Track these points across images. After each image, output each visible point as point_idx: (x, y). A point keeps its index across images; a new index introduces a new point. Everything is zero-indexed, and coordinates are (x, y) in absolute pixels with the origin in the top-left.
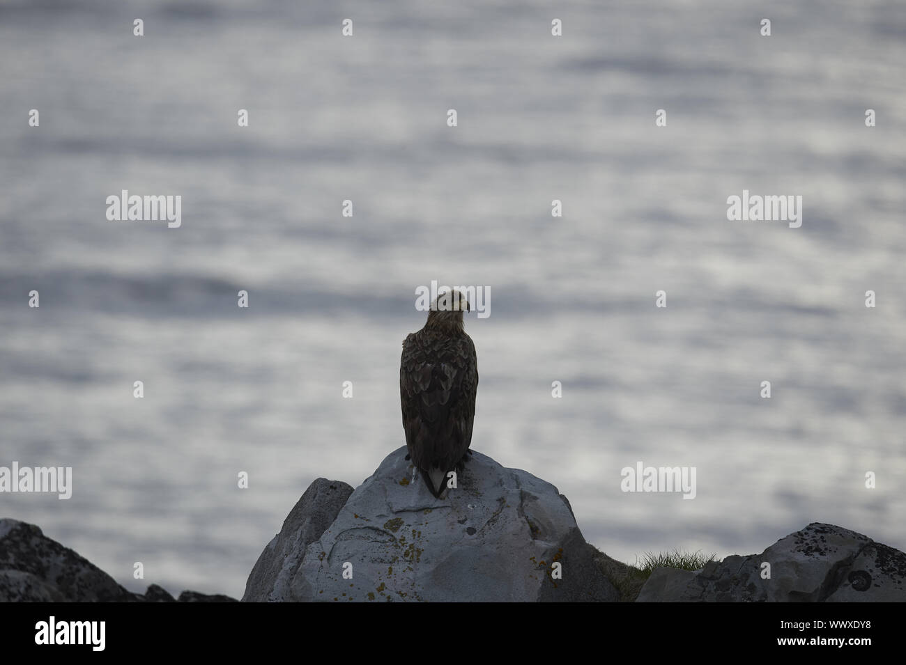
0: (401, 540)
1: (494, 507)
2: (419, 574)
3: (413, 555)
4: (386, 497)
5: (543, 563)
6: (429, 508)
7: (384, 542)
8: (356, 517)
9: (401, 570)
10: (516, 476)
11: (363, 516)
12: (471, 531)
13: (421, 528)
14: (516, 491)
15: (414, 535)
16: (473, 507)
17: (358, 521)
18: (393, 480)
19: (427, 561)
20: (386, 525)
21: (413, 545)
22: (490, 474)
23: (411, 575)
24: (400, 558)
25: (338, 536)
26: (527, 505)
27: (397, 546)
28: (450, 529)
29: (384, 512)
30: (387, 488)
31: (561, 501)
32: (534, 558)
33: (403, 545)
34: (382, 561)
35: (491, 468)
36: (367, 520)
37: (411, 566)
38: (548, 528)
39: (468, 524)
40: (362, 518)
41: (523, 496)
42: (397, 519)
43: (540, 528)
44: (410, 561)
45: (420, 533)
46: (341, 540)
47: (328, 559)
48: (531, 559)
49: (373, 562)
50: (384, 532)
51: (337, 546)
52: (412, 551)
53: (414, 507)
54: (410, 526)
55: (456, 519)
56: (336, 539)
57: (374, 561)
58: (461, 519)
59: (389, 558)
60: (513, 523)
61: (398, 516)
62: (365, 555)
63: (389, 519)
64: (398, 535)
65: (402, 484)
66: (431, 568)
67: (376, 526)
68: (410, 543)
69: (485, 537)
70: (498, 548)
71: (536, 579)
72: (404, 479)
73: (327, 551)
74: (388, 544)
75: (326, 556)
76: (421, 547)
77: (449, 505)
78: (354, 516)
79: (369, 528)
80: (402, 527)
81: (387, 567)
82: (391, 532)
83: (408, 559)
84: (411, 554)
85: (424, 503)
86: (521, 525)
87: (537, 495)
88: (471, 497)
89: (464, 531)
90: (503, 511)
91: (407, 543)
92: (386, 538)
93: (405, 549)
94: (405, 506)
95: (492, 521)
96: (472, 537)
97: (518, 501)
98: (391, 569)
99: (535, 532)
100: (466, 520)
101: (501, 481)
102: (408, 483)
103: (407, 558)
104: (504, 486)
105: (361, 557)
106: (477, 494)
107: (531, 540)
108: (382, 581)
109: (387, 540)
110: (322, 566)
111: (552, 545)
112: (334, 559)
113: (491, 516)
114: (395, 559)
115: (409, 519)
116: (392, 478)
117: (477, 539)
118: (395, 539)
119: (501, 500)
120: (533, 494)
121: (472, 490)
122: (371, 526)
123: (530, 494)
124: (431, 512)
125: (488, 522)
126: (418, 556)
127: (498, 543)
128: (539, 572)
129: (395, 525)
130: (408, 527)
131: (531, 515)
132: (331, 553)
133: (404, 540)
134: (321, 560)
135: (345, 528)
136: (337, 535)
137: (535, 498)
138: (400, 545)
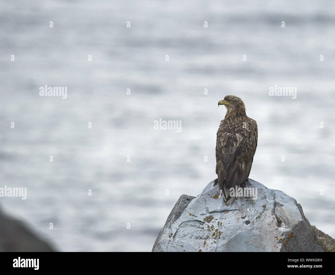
0: (211, 227)
1: (261, 209)
2: (219, 245)
3: (217, 235)
4: (206, 205)
5: (281, 239)
6: (227, 210)
7: (203, 228)
8: (190, 215)
9: (210, 243)
10: (275, 194)
11: (194, 214)
12: (247, 222)
13: (223, 221)
14: (272, 201)
15: (219, 225)
16: (250, 210)
17: (191, 217)
18: (210, 196)
19: (224, 238)
20: (204, 219)
21: (217, 230)
22: (260, 192)
23: (215, 245)
24: (210, 237)
25: (180, 225)
26: (277, 209)
27: (209, 230)
28: (237, 221)
29: (204, 212)
30: (207, 200)
31: (296, 207)
32: (277, 237)
33: (212, 230)
34: (201, 238)
35: (261, 189)
36: (196, 217)
37: (216, 241)
38: (287, 221)
39: (247, 219)
40: (193, 216)
41: (276, 204)
42: (211, 216)
43: (283, 221)
44: (215, 238)
45: (221, 223)
46: (181, 227)
47: (174, 237)
48: (276, 237)
50: (204, 223)
51: (179, 230)
53: (219, 210)
54: (217, 220)
55: (241, 216)
56: (179, 226)
57: (197, 238)
58: (243, 216)
59: (205, 237)
60: (269, 218)
61: (211, 215)
62: (192, 235)
63: (206, 216)
64: (210, 224)
65: (214, 198)
66: (225, 242)
67: (199, 220)
68: (216, 228)
69: (254, 225)
70: (260, 231)
71: (278, 248)
72: (216, 195)
73: (174, 231)
74: (205, 229)
75: (173, 236)
76: (221, 231)
77: (238, 209)
79: (196, 221)
80: (213, 220)
81: (203, 241)
82: (207, 223)
84: (216, 234)
85: (225, 207)
86: (272, 219)
87: (283, 204)
88: (249, 205)
89: (244, 223)
90: (264, 212)
91: (215, 229)
92: (204, 226)
93: (213, 232)
94: (215, 210)
95: (259, 217)
96: (247, 226)
97: (272, 207)
98: (205, 242)
99: (279, 223)
100: (246, 216)
101: (265, 196)
102: (217, 197)
103: (213, 237)
104: (267, 199)
105: (191, 236)
106: (253, 203)
107: (276, 227)
108: (200, 249)
110: (170, 241)
111: (288, 230)
112: (177, 237)
113: (259, 215)
114: (208, 237)
115: (217, 216)
116: (209, 195)
117: (250, 226)
118: (209, 226)
119: (264, 206)
120: (281, 203)
121: (250, 201)
122: (197, 219)
123: (279, 203)
124: (228, 212)
125: (257, 217)
126: (219, 236)
127: (260, 229)
128: (279, 244)
129: (209, 219)
130: (216, 220)
131: (278, 214)
132: (175, 234)
133: (213, 227)
134: (170, 237)
135: (184, 220)
136: (180, 224)
137: (282, 205)
138: (211, 229)
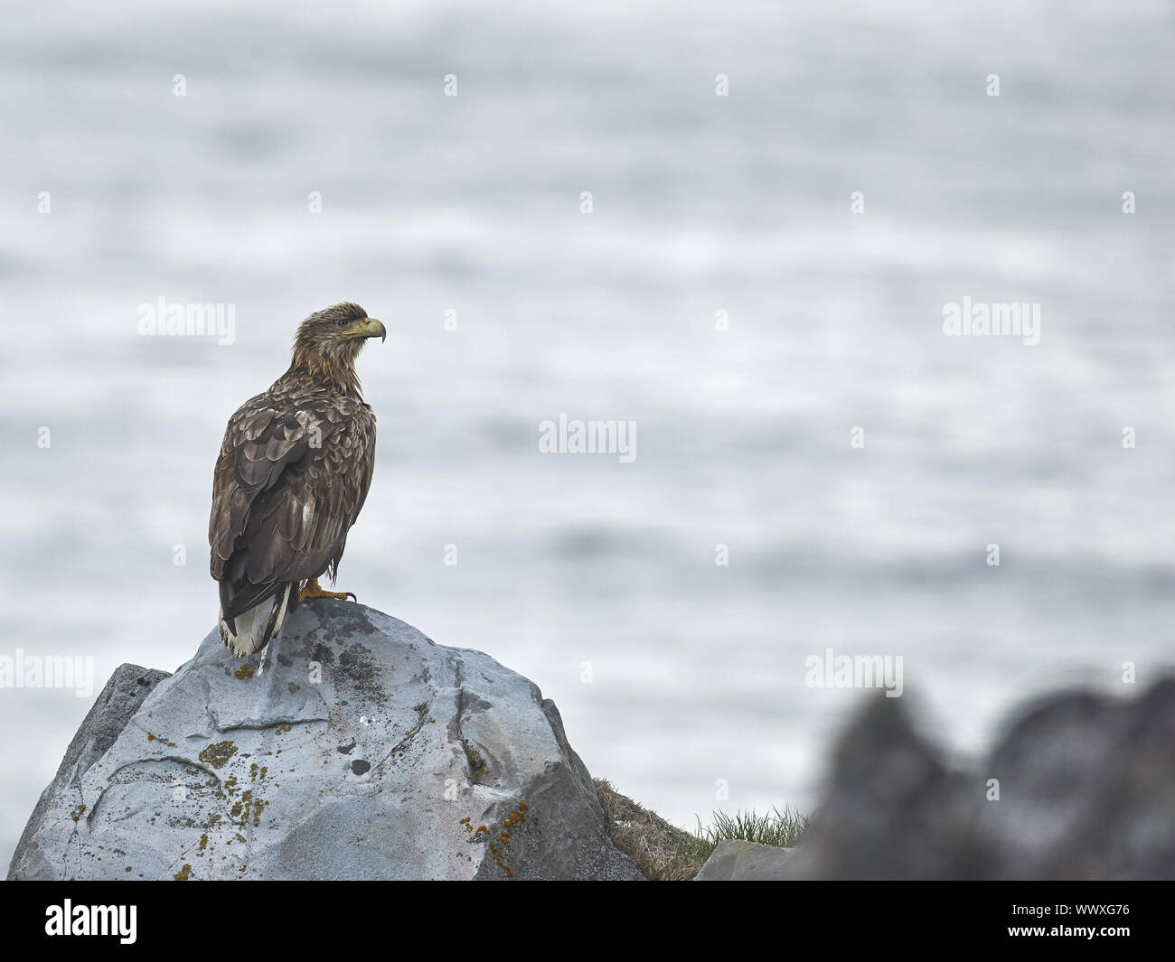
0: (227, 783)
1: (408, 721)
2: (256, 849)
3: (249, 812)
4: (209, 702)
5: (483, 829)
6: (285, 723)
7: (198, 787)
8: (151, 738)
9: (225, 840)
10: (459, 663)
11: (162, 737)
12: (360, 767)
13: (269, 762)
14: (451, 691)
15: (254, 775)
16: (369, 721)
17: (153, 747)
18: (223, 670)
19: (273, 825)
20: (203, 755)
21: (249, 792)
22: (407, 658)
23: (240, 849)
24: (224, 818)
25: (113, 776)
26: (467, 719)
27: (220, 794)
28: (321, 763)
29: (202, 729)
30: (211, 683)
31: (538, 713)
32: (468, 820)
33: (231, 793)
34: (190, 823)
35: (411, 646)
36: (171, 745)
37: (243, 833)
38: (503, 763)
39: (357, 754)
40: (161, 741)
41: (463, 701)
42: (225, 742)
43: (489, 762)
44: (242, 824)
45: (264, 770)
46: (118, 782)
47: (90, 819)
48: (462, 822)
49: (172, 825)
50: (199, 768)
51: (109, 794)
52: (247, 805)
53: (257, 721)
54: (247, 756)
55: (335, 744)
56: (109, 779)
57: (174, 823)
58: (344, 744)
59: (205, 819)
60: (438, 750)
61: (228, 738)
62: (158, 810)
63: (210, 742)
64: (223, 774)
65: (239, 676)
66: (277, 837)
67: (184, 756)
68: (245, 788)
69: (384, 777)
70: (405, 800)
71: (470, 859)
72: (244, 668)
73: (90, 798)
74: (204, 790)
75: (87, 813)
76: (264, 798)
77: (326, 716)
78: (147, 736)
79: (173, 759)
80: (233, 759)
81: (198, 834)
82: (211, 768)
83: (238, 819)
84: (244, 810)
85: (277, 713)
86: (451, 755)
87: (490, 699)
88: (367, 703)
89: (346, 767)
90: (422, 729)
91: (239, 789)
92: (202, 779)
93: (235, 800)
94: (242, 720)
95: (402, 748)
96: (357, 779)
97: (452, 710)
98: (204, 839)
99: (477, 770)
100: (353, 745)
101: (426, 671)
102: (251, 675)
103: (235, 818)
104: (431, 682)
105: (152, 814)
106: (379, 698)
107: (466, 785)
108: (184, 863)
109: (202, 784)
110: (76, 832)
111: (507, 794)
112: (102, 818)
113: (401, 739)
114: (214, 820)
115: (248, 744)
116: (222, 665)
117: (369, 782)
118: (217, 781)
119: (422, 709)
120: (483, 697)
121: (370, 689)
122: (175, 755)
123: (476, 698)
124: (289, 729)
125: (394, 750)
126: (256, 815)
127: (405, 791)
128: (474, 846)
129: (220, 754)
130: (243, 759)
131: (472, 736)
132: (96, 807)
133: (233, 783)
134: (76, 819)
135: (128, 759)
136: (112, 773)
137: (487, 706)
138: (226, 792)
